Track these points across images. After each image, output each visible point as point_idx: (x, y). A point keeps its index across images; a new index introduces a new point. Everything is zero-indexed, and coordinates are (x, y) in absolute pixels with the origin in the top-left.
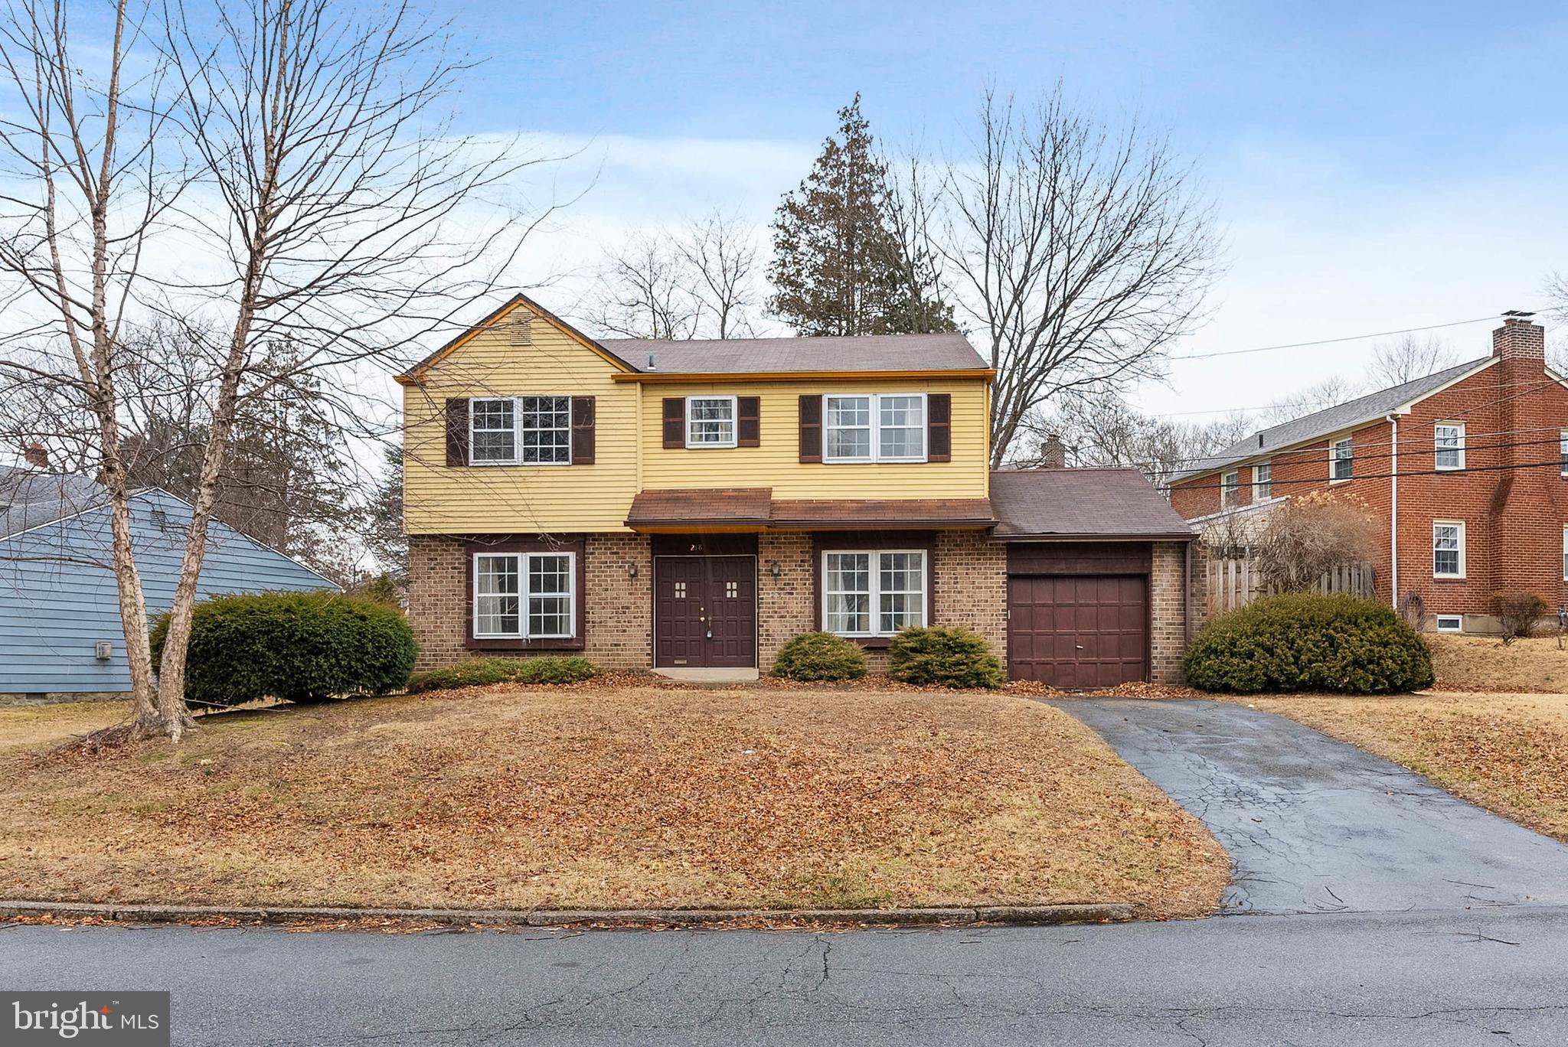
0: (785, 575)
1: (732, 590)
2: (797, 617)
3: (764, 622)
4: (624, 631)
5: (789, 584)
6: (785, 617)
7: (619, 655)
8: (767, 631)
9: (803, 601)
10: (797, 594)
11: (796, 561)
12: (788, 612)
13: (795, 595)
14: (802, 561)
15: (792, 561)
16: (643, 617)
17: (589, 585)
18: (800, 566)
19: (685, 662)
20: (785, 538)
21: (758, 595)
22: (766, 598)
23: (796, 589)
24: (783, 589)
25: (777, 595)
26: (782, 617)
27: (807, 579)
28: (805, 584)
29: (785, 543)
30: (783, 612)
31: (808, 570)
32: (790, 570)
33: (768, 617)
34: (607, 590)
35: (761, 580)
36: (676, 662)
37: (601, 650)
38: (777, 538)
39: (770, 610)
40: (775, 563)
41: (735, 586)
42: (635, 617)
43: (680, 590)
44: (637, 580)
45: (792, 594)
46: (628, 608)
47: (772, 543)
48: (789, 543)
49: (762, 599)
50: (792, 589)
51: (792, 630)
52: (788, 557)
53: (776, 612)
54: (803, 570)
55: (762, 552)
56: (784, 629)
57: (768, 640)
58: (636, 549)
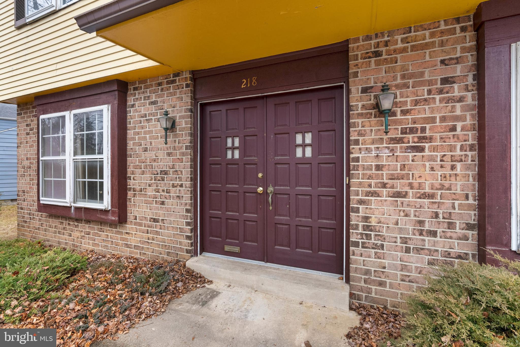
0: (404, 112)
1: (304, 146)
2: (431, 196)
3: (361, 202)
4: (163, 203)
5: (412, 131)
6: (405, 195)
7: (157, 233)
8: (366, 219)
9: (448, 164)
10: (435, 149)
11: (430, 83)
12: (411, 186)
13: (427, 153)
14: (445, 81)
15: (422, 83)
16: (181, 186)
17: (130, 145)
18: (441, 92)
19: (237, 249)
20: (403, 41)
21: (349, 153)
22: (364, 159)
23: (431, 139)
24: (400, 141)
25: (385, 153)
26: (398, 195)
27: (458, 118)
28: (454, 129)
29: (404, 50)
30: (400, 185)
31: (461, 100)
32: (416, 103)
33: (368, 194)
34: (146, 150)
35: (355, 125)
36: (227, 248)
37: (140, 225)
38: (386, 44)
39: (373, 182)
40: (385, 89)
41: (309, 138)
42: (173, 186)
43: (233, 148)
44: (176, 136)
45: (422, 150)
46: (166, 173)
47: (377, 54)
48: (414, 48)
49: (357, 160)
50: (421, 139)
51: (421, 223)
52: (412, 76)
53: (384, 185)
54: (448, 100)
55: (356, 74)
56: (402, 219)
57: (368, 237)
58: (175, 94)
